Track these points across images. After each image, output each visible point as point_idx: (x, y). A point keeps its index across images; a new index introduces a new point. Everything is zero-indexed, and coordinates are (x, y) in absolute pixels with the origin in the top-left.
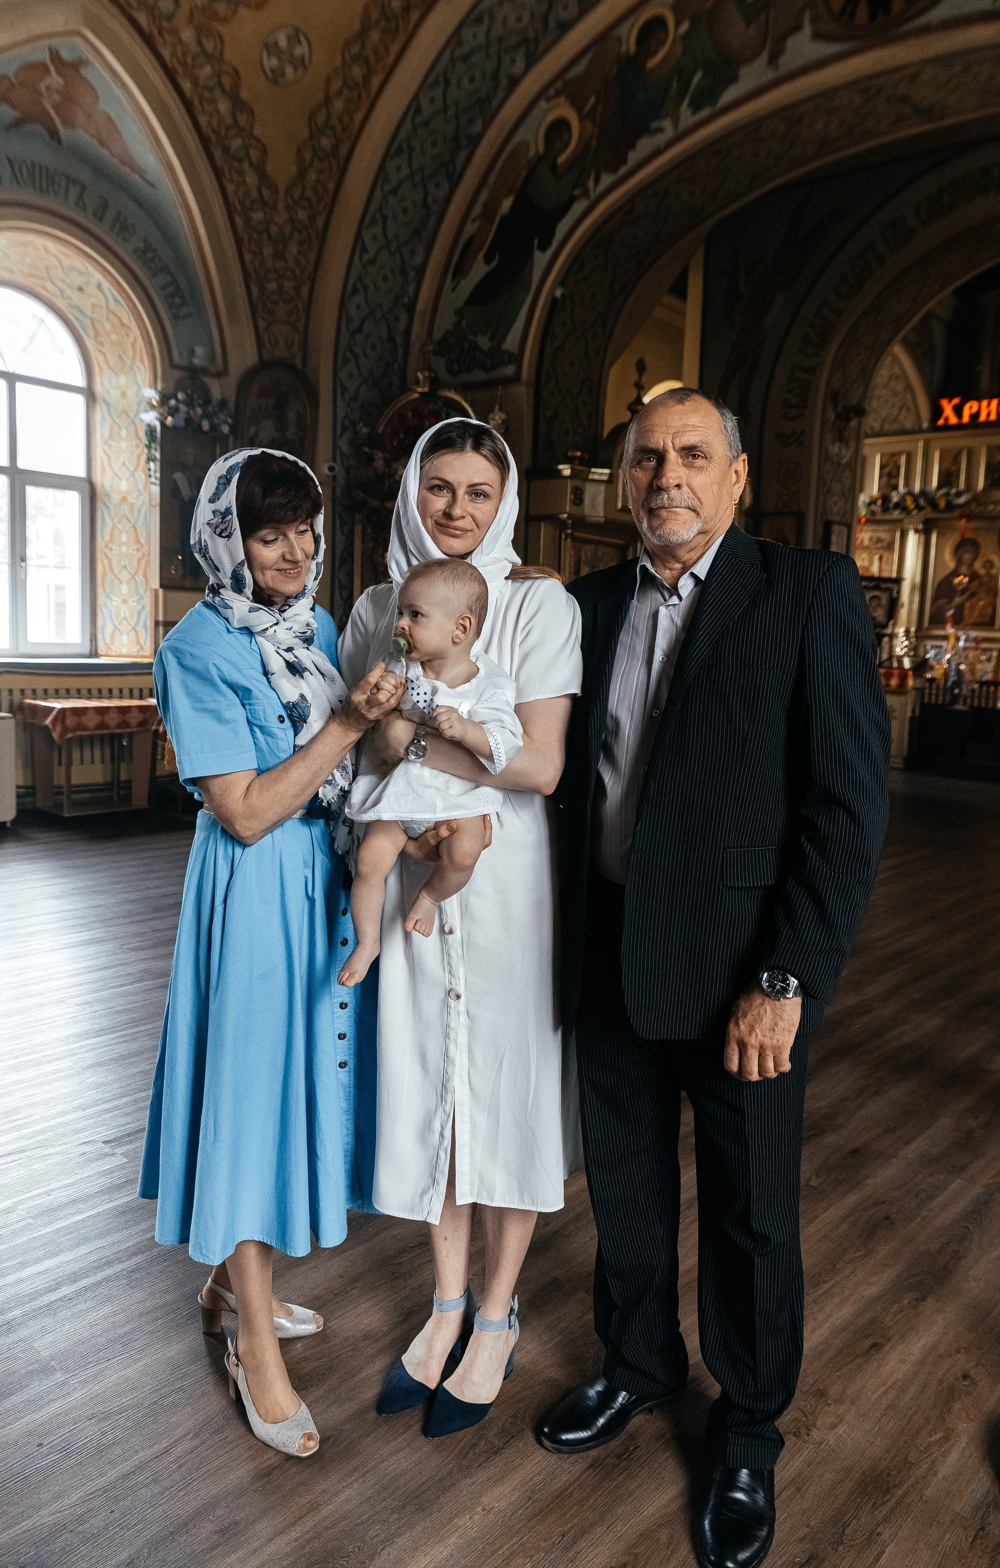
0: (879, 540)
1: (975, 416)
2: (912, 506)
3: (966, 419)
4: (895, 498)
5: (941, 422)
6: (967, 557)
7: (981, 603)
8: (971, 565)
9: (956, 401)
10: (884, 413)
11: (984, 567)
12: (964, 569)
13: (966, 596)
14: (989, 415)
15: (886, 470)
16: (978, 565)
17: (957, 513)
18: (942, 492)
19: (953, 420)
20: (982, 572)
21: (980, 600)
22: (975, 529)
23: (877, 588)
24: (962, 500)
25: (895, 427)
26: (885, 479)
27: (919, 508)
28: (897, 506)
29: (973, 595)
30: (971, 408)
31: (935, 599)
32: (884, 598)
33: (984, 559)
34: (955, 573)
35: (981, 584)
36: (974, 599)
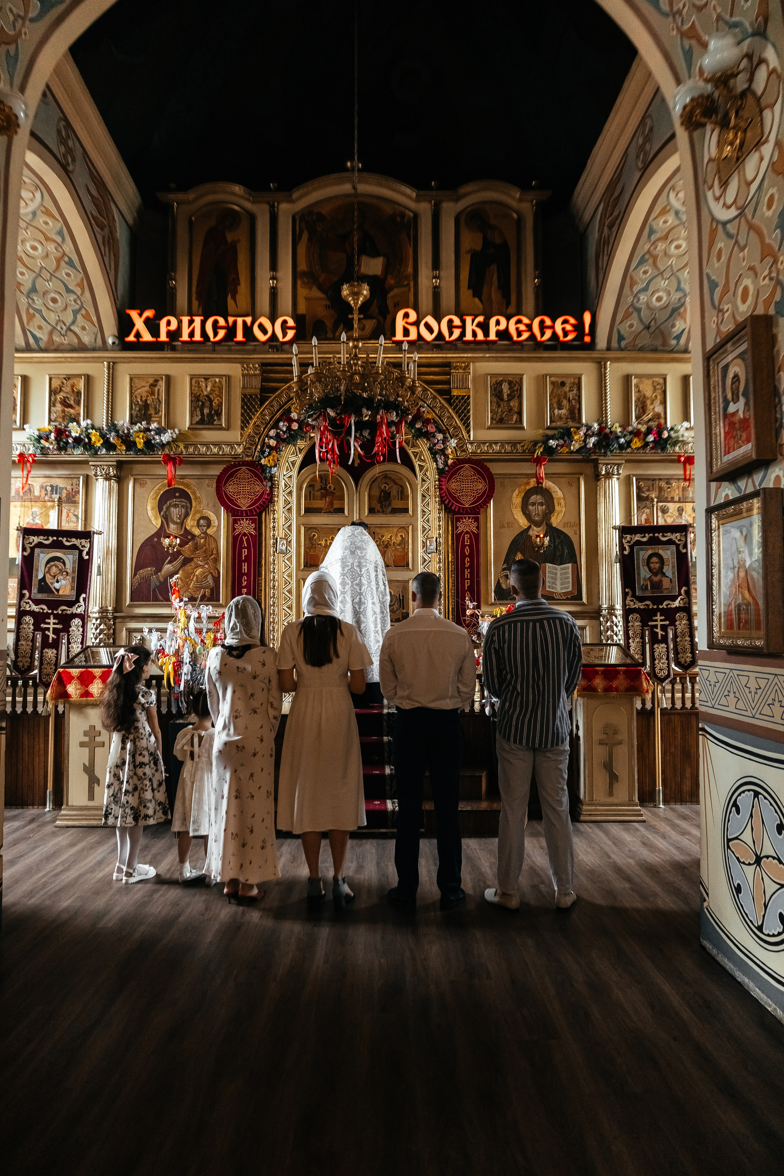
0: (54, 489)
1: (175, 335)
2: (99, 444)
3: (163, 337)
4: (75, 430)
5: (131, 338)
6: (175, 512)
7: (199, 571)
8: (182, 524)
9: (149, 313)
10: (52, 318)
11: (198, 525)
12: (173, 528)
13: (177, 563)
14: (192, 334)
15: (59, 397)
16: (190, 523)
17: (159, 455)
18: (136, 428)
19: (147, 337)
20: (197, 532)
21: (198, 566)
22: (183, 477)
23: (57, 545)
24: (166, 438)
25: (70, 340)
26: (59, 407)
27: (109, 446)
28: (78, 441)
29: (187, 561)
30: (169, 323)
31: (138, 567)
32: (70, 559)
33: (198, 516)
34: (162, 533)
35: (196, 548)
36: (188, 567)
